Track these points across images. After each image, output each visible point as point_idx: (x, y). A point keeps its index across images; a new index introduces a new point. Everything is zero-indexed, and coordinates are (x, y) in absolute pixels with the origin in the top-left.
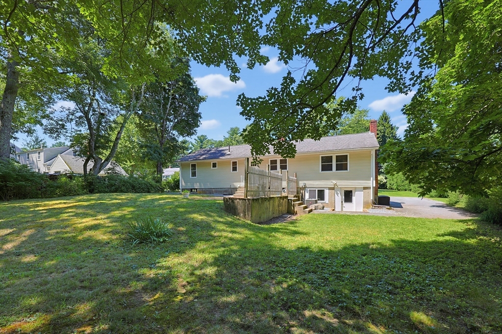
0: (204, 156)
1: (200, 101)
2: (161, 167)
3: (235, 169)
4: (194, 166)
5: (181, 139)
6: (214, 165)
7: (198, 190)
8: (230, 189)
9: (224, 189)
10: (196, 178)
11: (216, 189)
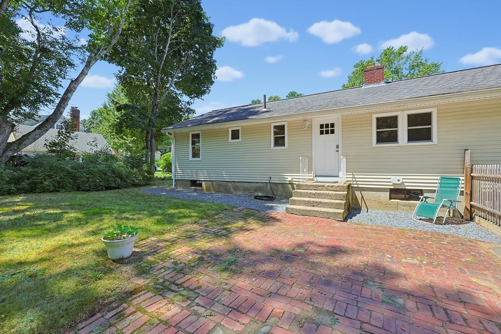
0: (216, 119)
1: (215, 46)
2: (153, 140)
3: (279, 141)
4: (196, 136)
5: (185, 98)
6: (235, 135)
7: (203, 183)
8: (269, 185)
9: (256, 185)
10: (200, 161)
11: (239, 184)
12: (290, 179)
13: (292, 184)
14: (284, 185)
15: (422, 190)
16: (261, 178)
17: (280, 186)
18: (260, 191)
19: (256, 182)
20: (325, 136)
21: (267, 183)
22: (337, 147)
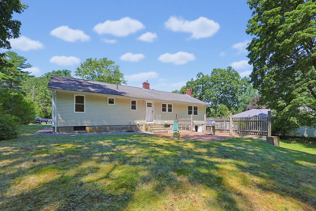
6: (111, 101)
7: (87, 128)
8: (129, 126)
9: (123, 126)
10: (85, 114)
11: (113, 127)
12: (138, 123)
13: (138, 125)
14: (135, 126)
15: (169, 125)
16: (125, 123)
17: (134, 126)
18: (125, 129)
19: (123, 125)
20: (149, 107)
21: (128, 125)
22: (153, 111)
